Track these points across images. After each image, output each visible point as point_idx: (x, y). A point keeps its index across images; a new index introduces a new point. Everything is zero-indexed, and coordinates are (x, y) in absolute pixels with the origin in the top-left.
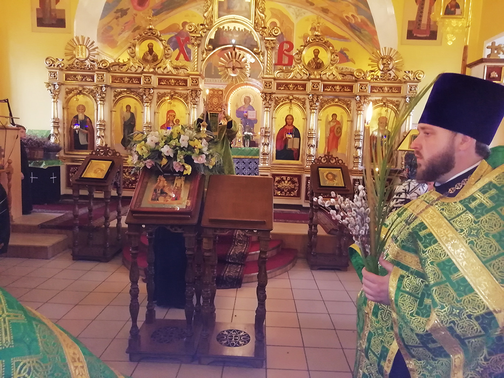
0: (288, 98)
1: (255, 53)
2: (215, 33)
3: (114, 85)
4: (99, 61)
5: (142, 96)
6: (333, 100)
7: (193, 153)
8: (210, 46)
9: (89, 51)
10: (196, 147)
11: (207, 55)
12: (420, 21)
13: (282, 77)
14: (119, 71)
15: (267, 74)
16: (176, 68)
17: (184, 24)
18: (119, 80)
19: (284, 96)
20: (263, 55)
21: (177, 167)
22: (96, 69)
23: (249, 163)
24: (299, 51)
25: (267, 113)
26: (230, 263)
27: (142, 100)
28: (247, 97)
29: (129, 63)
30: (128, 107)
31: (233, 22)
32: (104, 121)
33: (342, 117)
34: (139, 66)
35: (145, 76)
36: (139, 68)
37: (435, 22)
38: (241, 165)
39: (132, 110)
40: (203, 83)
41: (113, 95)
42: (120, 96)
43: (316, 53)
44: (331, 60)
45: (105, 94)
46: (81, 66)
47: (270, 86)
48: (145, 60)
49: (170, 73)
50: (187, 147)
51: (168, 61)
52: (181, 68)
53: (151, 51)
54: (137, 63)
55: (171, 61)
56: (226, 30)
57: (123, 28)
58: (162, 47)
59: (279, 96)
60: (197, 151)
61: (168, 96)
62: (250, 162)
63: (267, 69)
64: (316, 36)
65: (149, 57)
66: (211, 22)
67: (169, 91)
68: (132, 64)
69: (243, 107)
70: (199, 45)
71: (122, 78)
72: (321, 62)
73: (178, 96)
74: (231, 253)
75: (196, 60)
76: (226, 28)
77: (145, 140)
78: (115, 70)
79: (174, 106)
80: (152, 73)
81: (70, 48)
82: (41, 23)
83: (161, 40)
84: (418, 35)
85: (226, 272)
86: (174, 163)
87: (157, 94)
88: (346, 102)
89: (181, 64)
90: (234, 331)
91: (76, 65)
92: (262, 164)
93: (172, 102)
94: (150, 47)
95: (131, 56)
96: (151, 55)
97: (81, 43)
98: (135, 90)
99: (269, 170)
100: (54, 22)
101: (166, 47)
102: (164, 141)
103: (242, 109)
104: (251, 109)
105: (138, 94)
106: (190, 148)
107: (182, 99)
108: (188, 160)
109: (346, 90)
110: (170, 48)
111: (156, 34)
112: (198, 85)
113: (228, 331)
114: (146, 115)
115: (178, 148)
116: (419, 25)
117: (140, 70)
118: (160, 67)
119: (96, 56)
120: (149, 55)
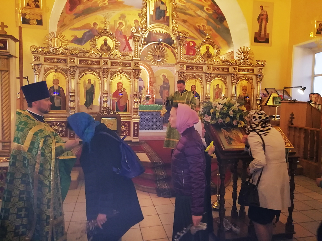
0: (192, 75)
1: (173, 47)
2: (147, 34)
3: (81, 66)
6: (217, 76)
8: (145, 42)
9: (62, 42)
11: (143, 48)
12: (261, 32)
13: (189, 63)
14: (84, 56)
15: (181, 60)
16: (123, 55)
17: (95, 24)
18: (85, 62)
19: (190, 73)
20: (177, 48)
21: (235, 123)
22: (69, 54)
24: (199, 47)
29: (91, 51)
30: (89, 80)
31: (160, 28)
32: (74, 90)
33: (222, 86)
34: (97, 54)
35: (104, 60)
36: (98, 55)
37: (269, 34)
39: (92, 82)
41: (78, 73)
42: (83, 73)
43: (208, 48)
44: (216, 53)
46: (56, 52)
47: (183, 67)
49: (119, 58)
52: (126, 55)
54: (96, 51)
56: (155, 32)
58: (113, 42)
59: (187, 74)
61: (118, 73)
63: (180, 57)
64: (207, 38)
65: (105, 48)
66: (146, 27)
67: (118, 70)
68: (93, 52)
70: (138, 41)
72: (210, 54)
73: (125, 74)
75: (137, 50)
76: (155, 31)
78: (81, 56)
80: (108, 58)
83: (113, 37)
84: (260, 40)
87: (111, 72)
88: (224, 77)
89: (126, 53)
91: (52, 52)
94: (105, 41)
95: (92, 46)
96: (106, 46)
97: (56, 37)
98: (95, 69)
101: (116, 42)
105: (96, 72)
109: (225, 70)
110: (119, 42)
111: (110, 33)
112: (139, 66)
114: (105, 86)
116: (260, 35)
118: (112, 54)
120: (105, 46)
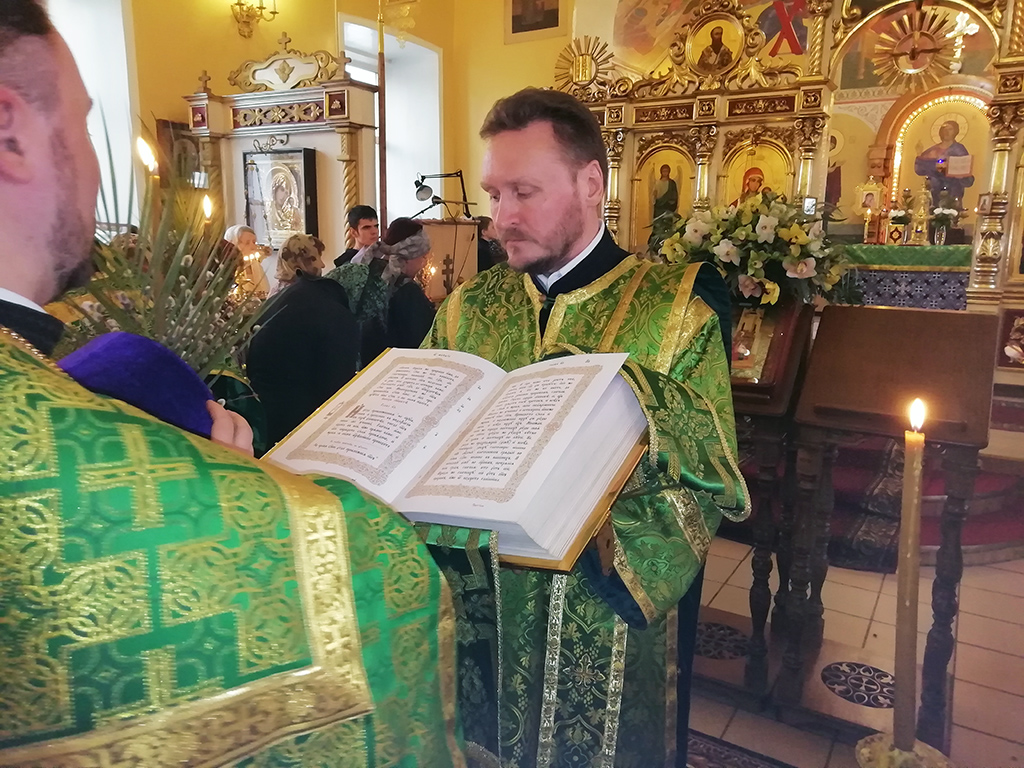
1: (980, 5)
3: (642, 126)
4: (613, 82)
5: (694, 144)
7: (785, 255)
8: (855, 11)
9: (598, 65)
10: (794, 240)
11: (845, 33)
14: (651, 97)
15: (1010, 55)
16: (770, 74)
18: (650, 116)
20: (1003, 6)
21: (747, 287)
22: (608, 97)
23: (943, 283)
25: (1002, 157)
26: (872, 514)
27: (693, 152)
28: (949, 122)
29: (671, 78)
30: (665, 169)
32: (618, 201)
34: (689, 82)
35: (701, 101)
36: (691, 85)
38: (919, 289)
39: (673, 176)
40: (832, 100)
41: (637, 149)
42: (650, 149)
45: (622, 146)
47: (1016, 84)
48: (703, 65)
49: (756, 86)
50: (771, 241)
51: (753, 60)
52: (780, 73)
53: (717, 44)
54: (686, 75)
55: (759, 61)
57: (666, 7)
58: (741, 32)
60: (795, 250)
61: (748, 138)
62: (945, 282)
63: (1011, 41)
65: (713, 59)
67: (752, 126)
68: (676, 78)
69: (936, 148)
70: (827, 13)
71: (655, 111)
73: (771, 136)
74: (876, 491)
75: (818, 48)
77: (682, 231)
78: (644, 97)
79: (762, 158)
80: (717, 91)
81: (564, 64)
82: (520, 24)
83: (740, 17)
85: (860, 533)
86: (741, 278)
87: (726, 135)
89: (781, 64)
90: (867, 670)
92: (976, 286)
93: (758, 150)
94: (716, 37)
95: (673, 61)
96: (717, 52)
97: (583, 51)
98: (681, 133)
99: (997, 299)
100: (539, 19)
101: (751, 30)
102: (721, 230)
103: (933, 155)
104: (958, 150)
105: (685, 141)
106: (780, 245)
107: (779, 142)
108: (774, 271)
110: (759, 31)
111: (731, 5)
112: (819, 106)
113: (853, 666)
114: (700, 182)
115: (750, 245)
117: (691, 89)
118: (735, 77)
119: (610, 72)
120: (713, 53)
